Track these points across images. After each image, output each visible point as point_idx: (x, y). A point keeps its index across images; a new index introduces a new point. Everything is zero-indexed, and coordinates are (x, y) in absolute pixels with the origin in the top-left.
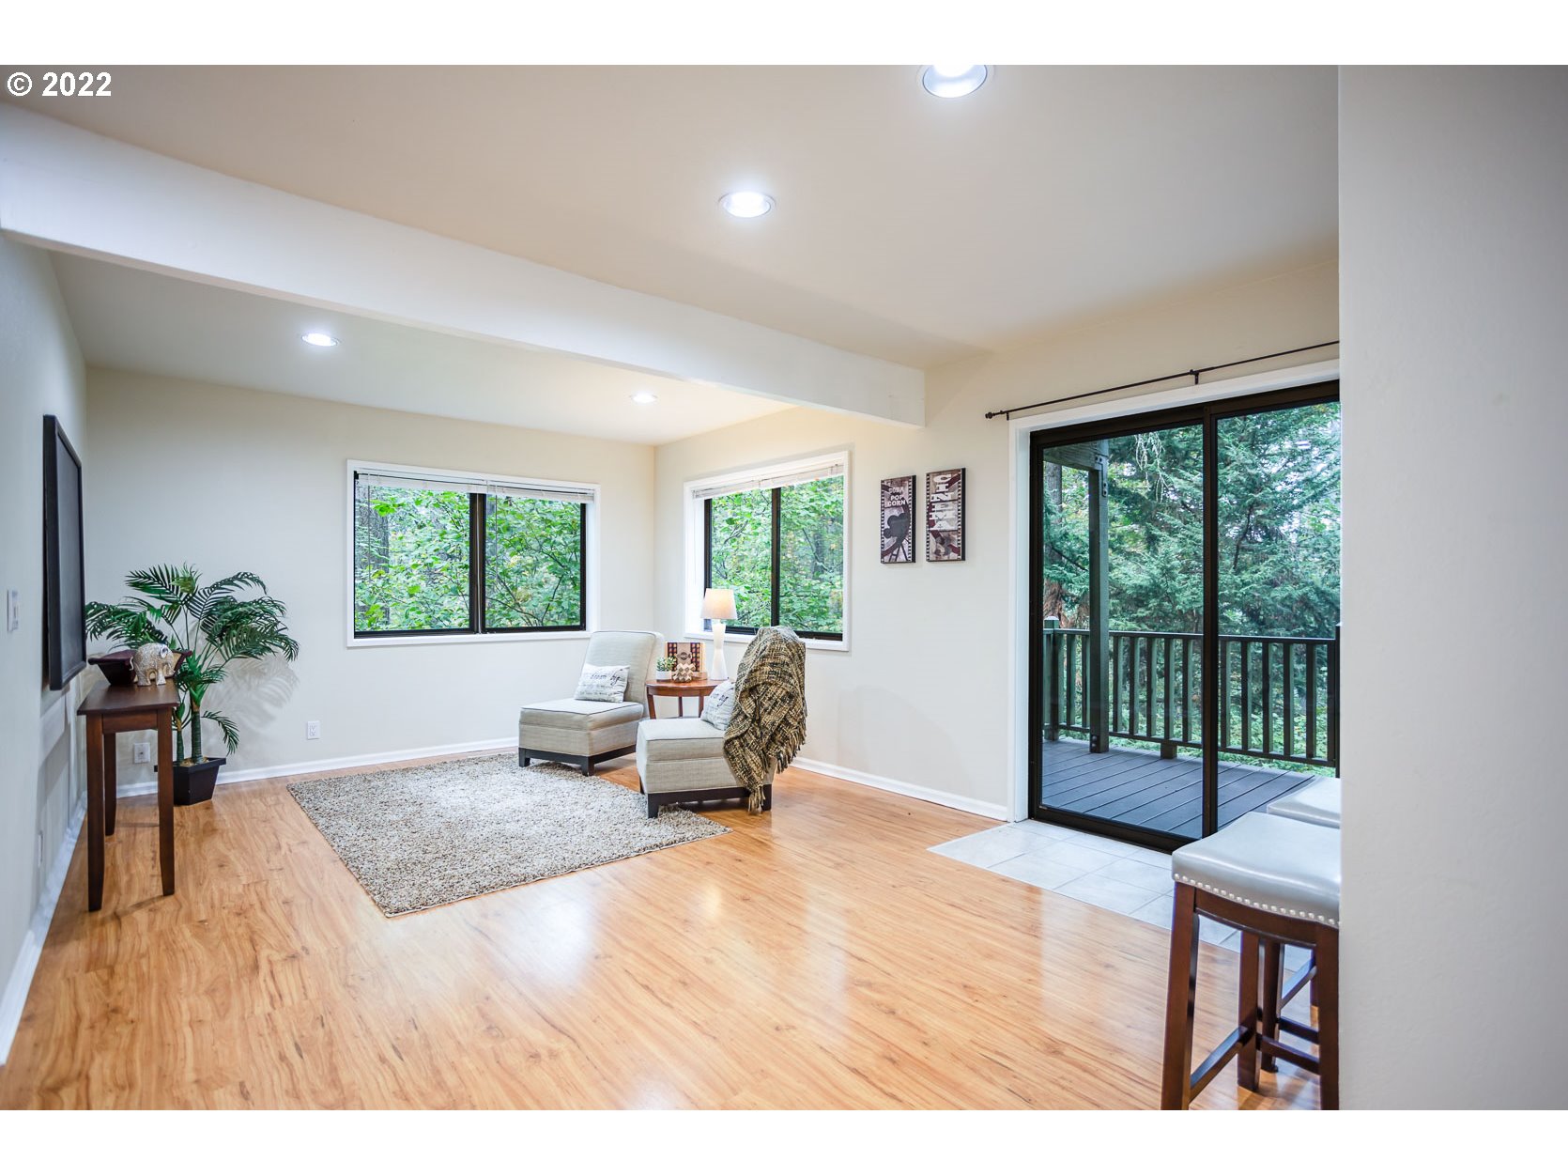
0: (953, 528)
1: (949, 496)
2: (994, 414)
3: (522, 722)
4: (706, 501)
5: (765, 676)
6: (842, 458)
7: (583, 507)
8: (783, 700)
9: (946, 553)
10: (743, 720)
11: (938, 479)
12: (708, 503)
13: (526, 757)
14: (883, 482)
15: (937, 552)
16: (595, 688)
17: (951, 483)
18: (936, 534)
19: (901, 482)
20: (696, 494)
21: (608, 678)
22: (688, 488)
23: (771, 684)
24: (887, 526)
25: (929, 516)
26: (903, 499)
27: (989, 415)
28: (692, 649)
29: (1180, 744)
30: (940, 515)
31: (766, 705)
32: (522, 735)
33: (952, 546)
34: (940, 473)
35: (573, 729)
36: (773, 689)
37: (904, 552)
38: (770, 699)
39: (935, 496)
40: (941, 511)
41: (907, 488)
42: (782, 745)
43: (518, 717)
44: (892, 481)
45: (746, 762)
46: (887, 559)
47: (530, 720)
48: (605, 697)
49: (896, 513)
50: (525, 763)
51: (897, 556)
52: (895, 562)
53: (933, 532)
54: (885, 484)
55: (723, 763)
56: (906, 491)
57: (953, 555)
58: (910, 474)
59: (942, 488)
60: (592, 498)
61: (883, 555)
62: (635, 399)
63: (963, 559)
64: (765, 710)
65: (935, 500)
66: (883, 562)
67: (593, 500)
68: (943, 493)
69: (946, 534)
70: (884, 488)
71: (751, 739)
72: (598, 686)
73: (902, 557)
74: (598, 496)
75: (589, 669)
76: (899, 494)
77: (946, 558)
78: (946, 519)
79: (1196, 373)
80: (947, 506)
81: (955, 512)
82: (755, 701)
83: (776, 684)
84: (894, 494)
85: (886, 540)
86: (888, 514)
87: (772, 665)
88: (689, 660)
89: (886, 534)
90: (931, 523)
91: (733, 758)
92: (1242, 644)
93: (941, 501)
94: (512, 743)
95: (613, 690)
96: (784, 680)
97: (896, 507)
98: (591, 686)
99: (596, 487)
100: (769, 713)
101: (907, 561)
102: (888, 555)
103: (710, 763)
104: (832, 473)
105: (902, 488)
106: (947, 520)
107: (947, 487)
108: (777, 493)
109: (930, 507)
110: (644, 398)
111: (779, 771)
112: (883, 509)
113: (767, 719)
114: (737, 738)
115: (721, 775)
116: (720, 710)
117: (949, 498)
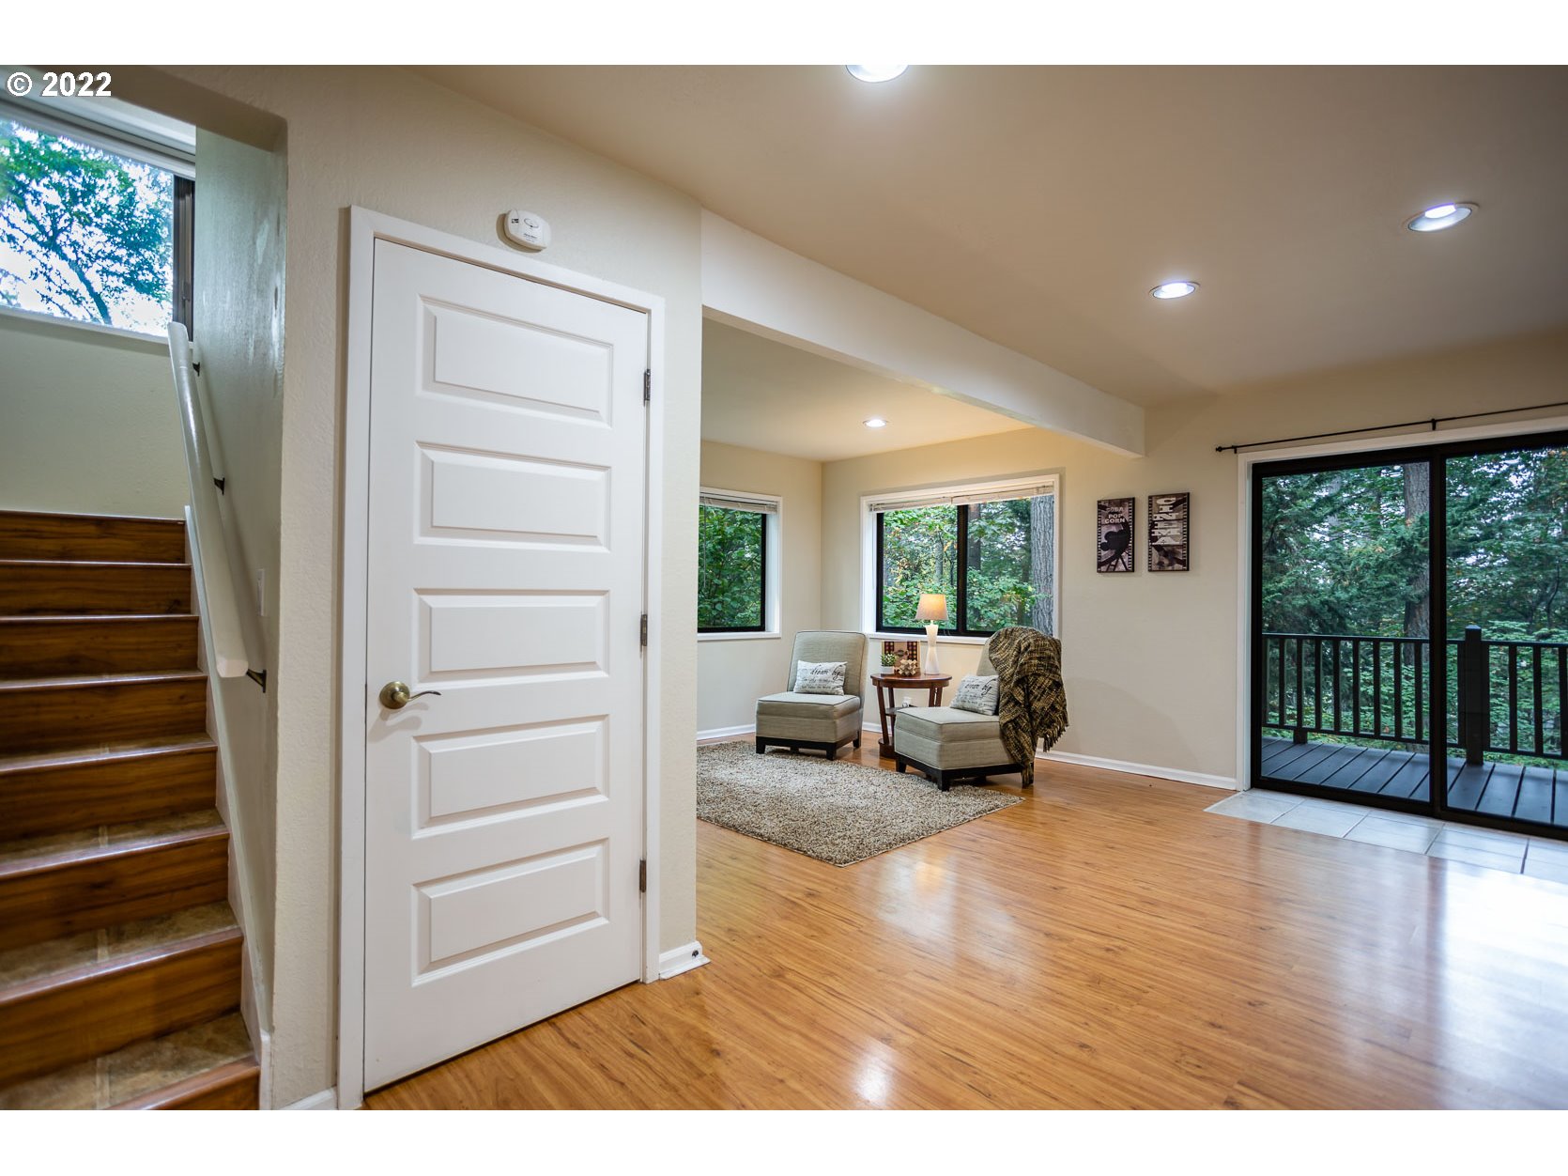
0: (1178, 543)
1: (1174, 516)
2: (1225, 449)
3: (759, 713)
4: (878, 514)
5: (1033, 669)
6: (1052, 480)
7: (764, 517)
8: (1050, 689)
9: (1171, 564)
10: (1014, 706)
11: (1161, 501)
12: (880, 517)
13: (762, 744)
14: (1099, 502)
15: (1160, 564)
16: (817, 682)
17: (1175, 505)
18: (1159, 548)
19: (1121, 502)
20: (871, 508)
21: (830, 674)
22: (865, 502)
23: (1039, 675)
24: (1104, 540)
25: (1150, 533)
26: (1122, 517)
27: (1220, 449)
28: (908, 646)
29: (1311, 730)
30: (1164, 532)
31: (1036, 693)
32: (759, 725)
33: (1174, 558)
34: (1163, 496)
35: (817, 718)
36: (1041, 679)
37: (1124, 563)
38: (1039, 688)
39: (1158, 516)
40: (1165, 529)
41: (1127, 509)
42: (1049, 727)
43: (756, 708)
44: (1110, 501)
45: (1019, 742)
46: (1103, 568)
47: (766, 711)
48: (828, 691)
49: (1114, 529)
50: (760, 750)
51: (1115, 566)
52: (1114, 571)
53: (1155, 546)
54: (1102, 504)
55: (998, 742)
56: (1125, 511)
57: (1177, 566)
58: (1132, 497)
59: (1166, 509)
60: (775, 508)
61: (1100, 565)
62: (868, 424)
63: (1188, 570)
64: (1035, 698)
65: (1158, 518)
66: (1098, 572)
67: (776, 511)
68: (1167, 513)
69: (1170, 548)
70: (1101, 507)
71: (1024, 723)
72: (820, 680)
73: (1121, 567)
74: (781, 508)
75: (802, 665)
76: (1118, 513)
77: (1170, 568)
78: (1169, 536)
79: (1434, 422)
80: (1171, 524)
81: (1180, 529)
82: (1023, 689)
83: (1044, 676)
84: (1113, 513)
85: (1103, 553)
86: (1105, 530)
87: (1039, 659)
88: (906, 657)
89: (1104, 547)
90: (1152, 539)
91: (1008, 738)
92: (1395, 645)
93: (1165, 520)
94: (749, 729)
95: (835, 685)
96: (1051, 671)
97: (1114, 524)
98: (813, 680)
99: (780, 499)
100: (1039, 700)
101: (1127, 571)
102: (1105, 566)
103: (989, 743)
104: (1038, 493)
105: (1121, 508)
106: (1172, 537)
107: (1171, 509)
108: (963, 511)
109: (1152, 525)
110: (876, 423)
111: (1046, 749)
112: (1100, 525)
113: (1037, 705)
114: (1010, 721)
115: (995, 753)
116: (984, 699)
117: (1174, 517)
